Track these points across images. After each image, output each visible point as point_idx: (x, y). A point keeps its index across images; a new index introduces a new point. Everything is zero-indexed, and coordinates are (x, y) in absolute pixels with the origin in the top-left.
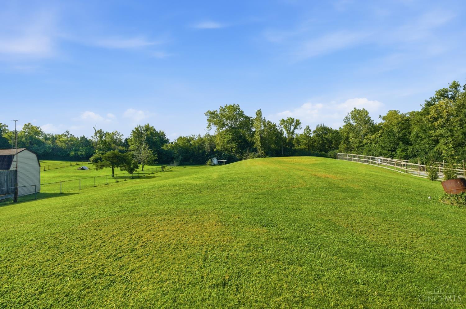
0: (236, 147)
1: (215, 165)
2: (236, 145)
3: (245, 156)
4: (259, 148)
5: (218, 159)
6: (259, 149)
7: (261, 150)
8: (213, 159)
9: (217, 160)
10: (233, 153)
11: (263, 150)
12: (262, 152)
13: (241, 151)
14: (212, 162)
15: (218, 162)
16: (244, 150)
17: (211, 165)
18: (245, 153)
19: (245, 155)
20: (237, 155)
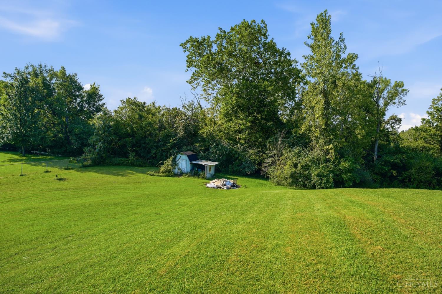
0: (247, 128)
1: (181, 174)
2: (249, 124)
3: (271, 157)
4: (317, 134)
5: (191, 158)
6: (318, 139)
7: (322, 141)
8: (179, 156)
9: (189, 162)
10: (242, 144)
11: (330, 142)
12: (328, 150)
13: (261, 142)
14: (175, 163)
15: (194, 166)
16: (270, 140)
17: (169, 173)
18: (271, 147)
19: (273, 153)
20: (251, 151)
